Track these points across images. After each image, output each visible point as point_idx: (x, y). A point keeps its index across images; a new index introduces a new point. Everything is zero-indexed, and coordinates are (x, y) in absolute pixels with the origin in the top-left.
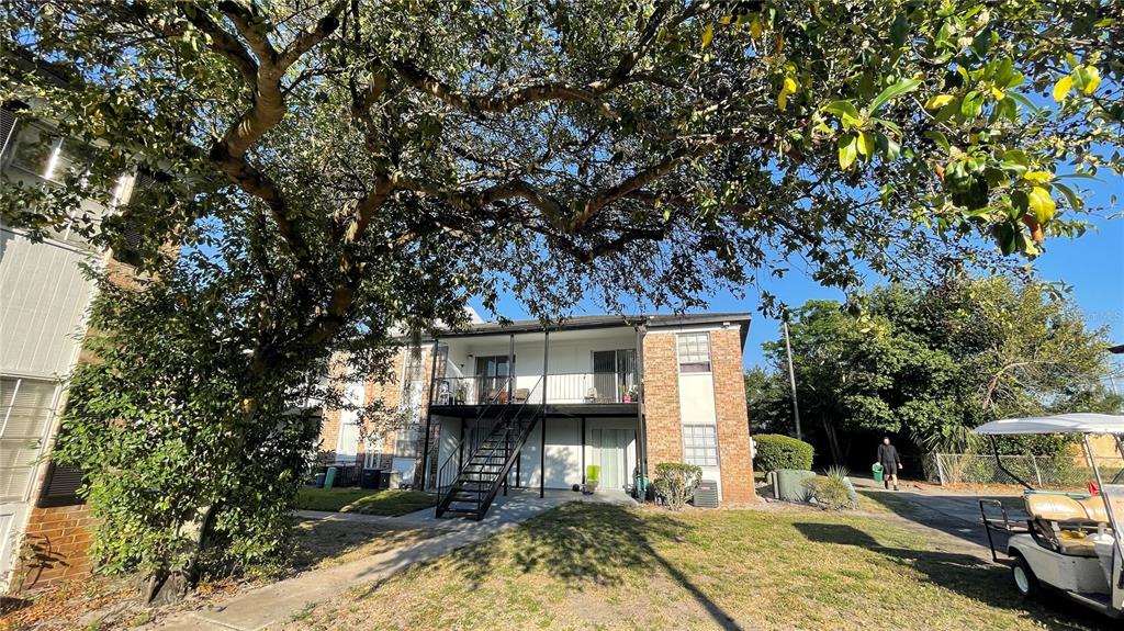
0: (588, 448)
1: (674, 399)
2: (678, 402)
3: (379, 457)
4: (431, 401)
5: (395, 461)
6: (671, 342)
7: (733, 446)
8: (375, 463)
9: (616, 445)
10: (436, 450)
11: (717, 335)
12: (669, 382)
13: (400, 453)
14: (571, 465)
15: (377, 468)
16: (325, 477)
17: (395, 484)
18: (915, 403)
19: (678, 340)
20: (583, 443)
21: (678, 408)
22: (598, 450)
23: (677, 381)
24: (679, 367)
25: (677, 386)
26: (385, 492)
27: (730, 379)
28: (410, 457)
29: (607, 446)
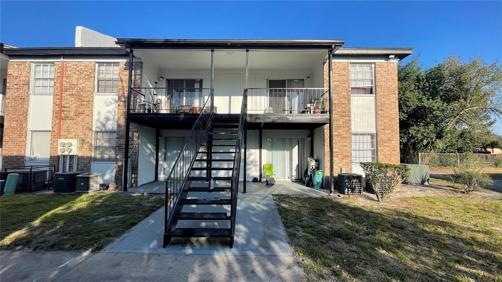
0: (264, 151)
1: (347, 114)
2: (350, 116)
3: (75, 161)
4: (129, 109)
5: (94, 165)
6: (345, 68)
7: (388, 148)
8: (71, 167)
9: (284, 148)
10: (136, 154)
11: (381, 66)
12: (344, 101)
13: (98, 156)
14: (252, 162)
15: (75, 170)
16: (5, 182)
17: (95, 185)
18: (415, 127)
19: (351, 68)
20: (261, 147)
21: (350, 120)
22: (271, 152)
23: (349, 100)
24: (350, 89)
25: (350, 104)
26: (84, 197)
27: (389, 100)
28: (110, 160)
29: (277, 149)
